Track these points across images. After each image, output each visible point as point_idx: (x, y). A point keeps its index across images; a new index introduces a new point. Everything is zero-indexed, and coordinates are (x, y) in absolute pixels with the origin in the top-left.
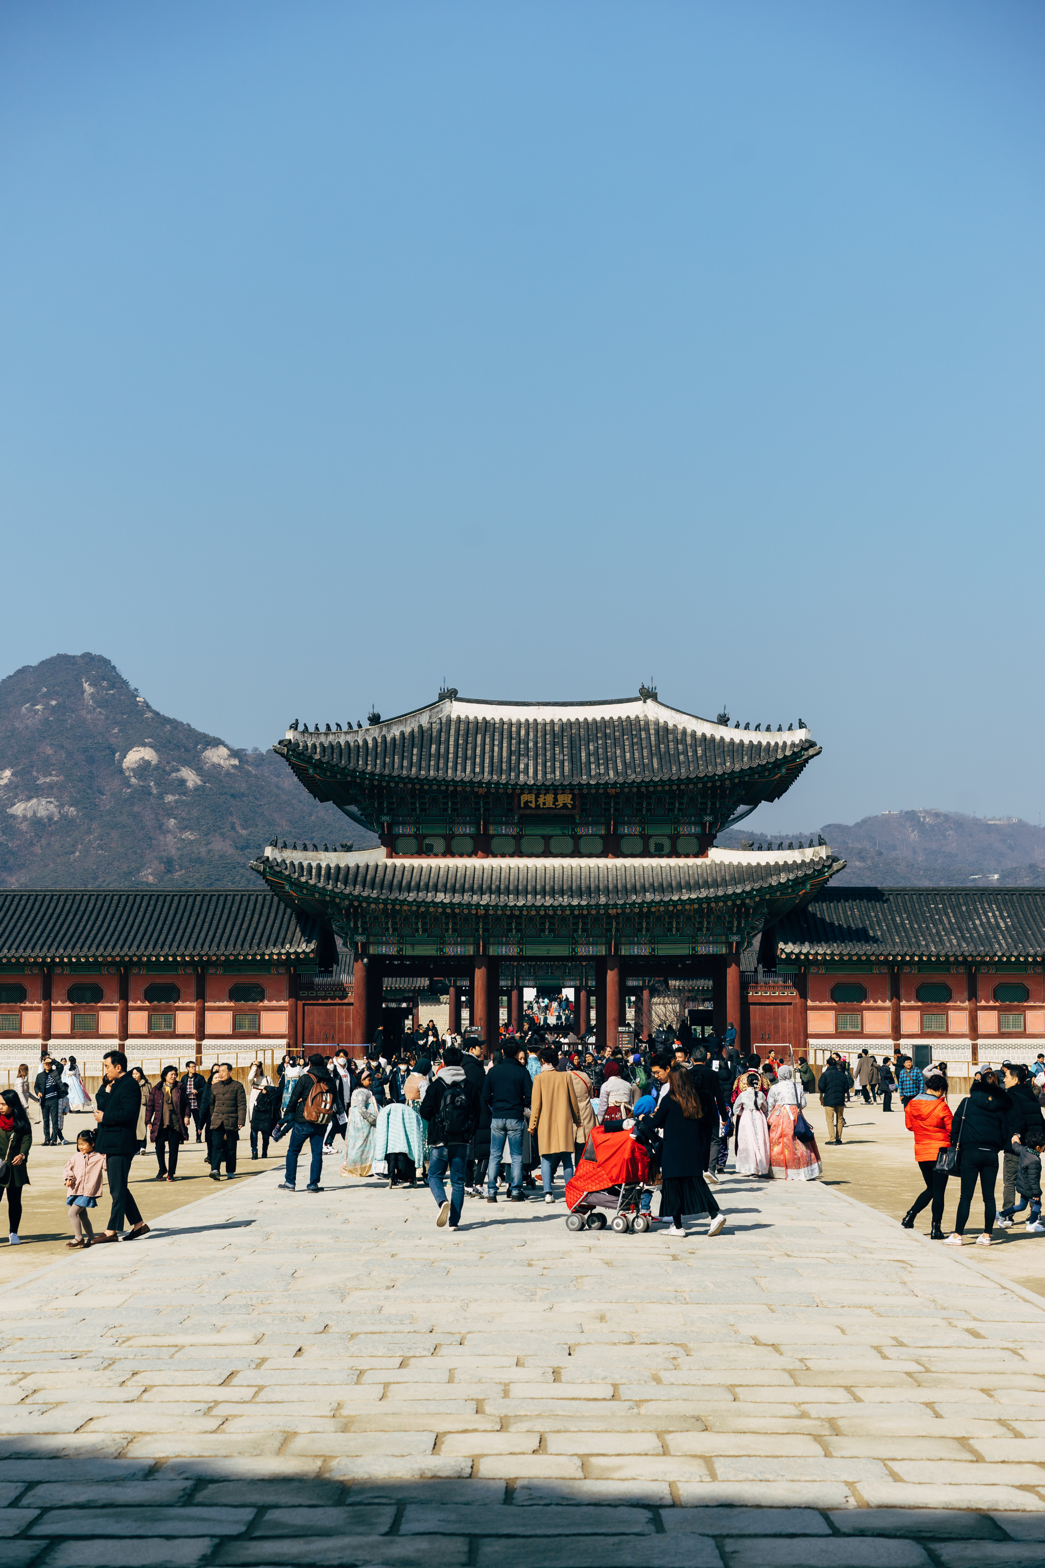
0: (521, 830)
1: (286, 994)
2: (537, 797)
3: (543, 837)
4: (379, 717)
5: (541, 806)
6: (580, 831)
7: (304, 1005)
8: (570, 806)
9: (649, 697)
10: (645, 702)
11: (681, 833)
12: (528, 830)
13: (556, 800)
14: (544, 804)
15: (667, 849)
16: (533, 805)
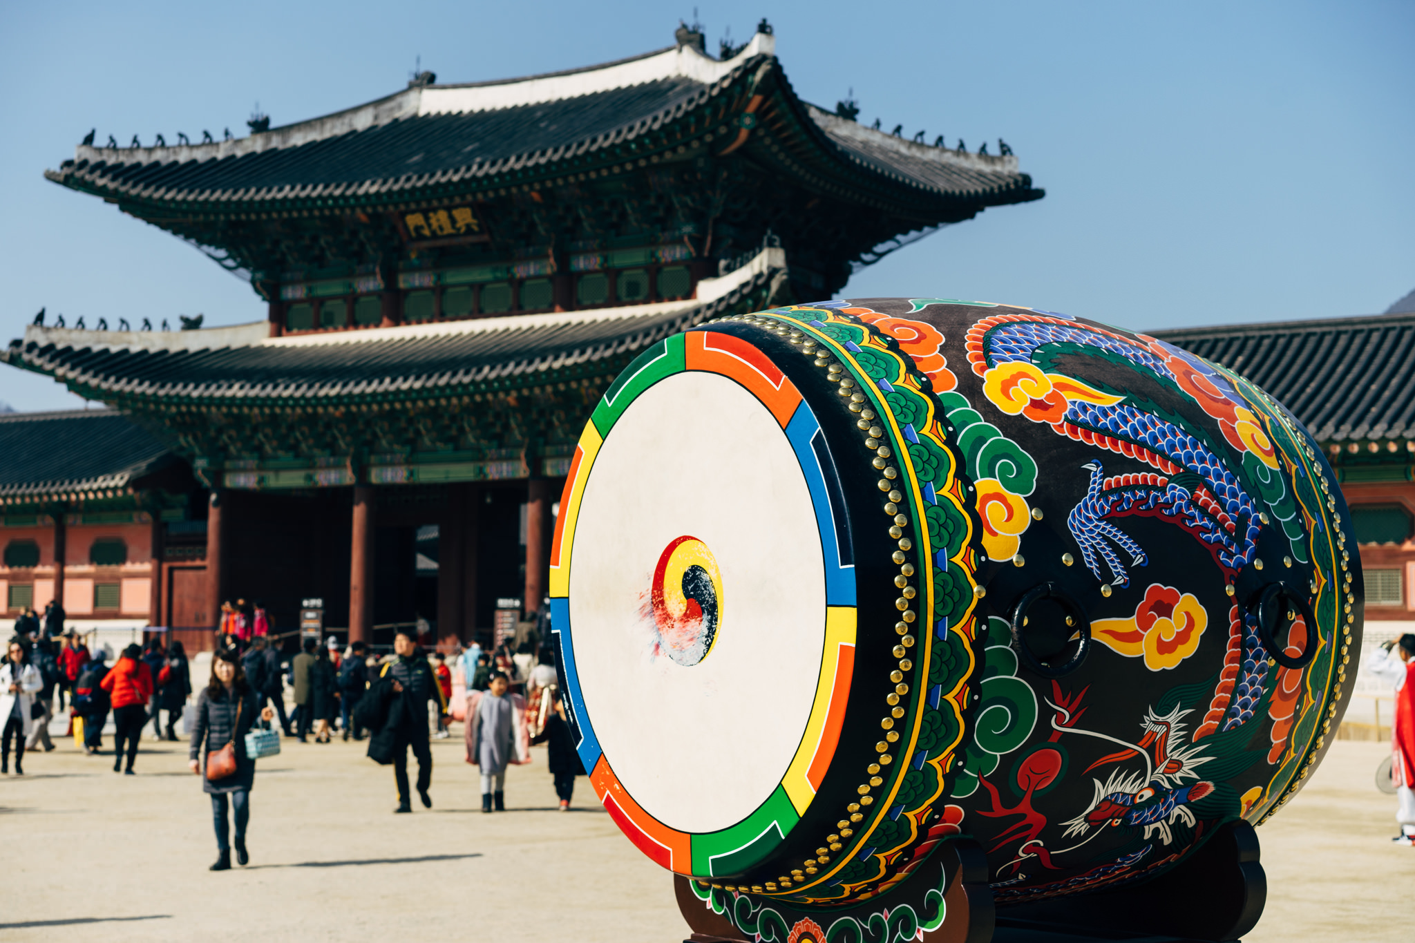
0: (439, 277)
1: (149, 552)
2: (427, 219)
3: (472, 285)
4: (266, 121)
5: (439, 233)
6: (520, 271)
7: (171, 570)
8: (476, 228)
9: (689, 42)
10: (680, 51)
11: (663, 260)
12: (452, 277)
13: (453, 221)
14: (441, 228)
15: (645, 289)
16: (426, 232)
